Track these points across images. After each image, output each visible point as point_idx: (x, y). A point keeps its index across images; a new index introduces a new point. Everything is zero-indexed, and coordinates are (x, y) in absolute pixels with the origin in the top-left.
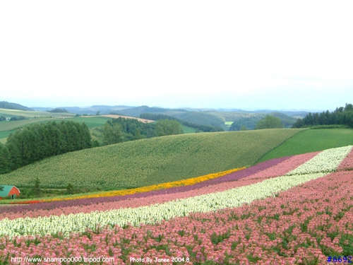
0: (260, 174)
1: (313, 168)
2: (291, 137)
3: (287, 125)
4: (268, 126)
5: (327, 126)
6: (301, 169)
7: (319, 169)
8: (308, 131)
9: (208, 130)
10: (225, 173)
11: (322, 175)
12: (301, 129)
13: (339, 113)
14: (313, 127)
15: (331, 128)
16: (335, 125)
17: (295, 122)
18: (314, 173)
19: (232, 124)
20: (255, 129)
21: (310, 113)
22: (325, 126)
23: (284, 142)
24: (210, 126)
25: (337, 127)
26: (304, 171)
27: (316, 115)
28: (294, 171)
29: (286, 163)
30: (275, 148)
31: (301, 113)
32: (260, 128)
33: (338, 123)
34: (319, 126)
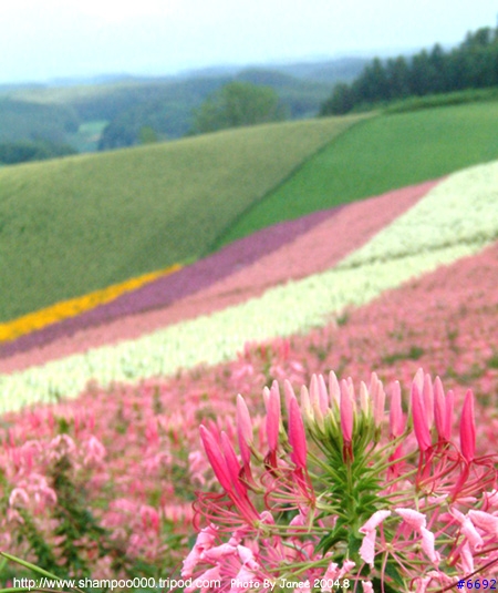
0: (242, 277)
1: (429, 235)
2: (321, 151)
3: (298, 109)
4: (233, 120)
5: (442, 97)
6: (384, 241)
7: (451, 235)
8: (376, 121)
9: (23, 155)
10: (113, 293)
11: (465, 251)
12: (351, 118)
13: (479, 48)
14: (394, 106)
15: (456, 102)
16: (469, 93)
17: (326, 95)
18: (434, 248)
19: (106, 130)
20: (191, 133)
21: (376, 62)
22: (433, 98)
23: (299, 168)
24: (28, 142)
25: (477, 99)
26: (397, 247)
27: (398, 65)
28: (364, 252)
29: (326, 232)
30: (268, 194)
31: (346, 65)
32: (208, 127)
33: (479, 82)
34: (415, 100)
